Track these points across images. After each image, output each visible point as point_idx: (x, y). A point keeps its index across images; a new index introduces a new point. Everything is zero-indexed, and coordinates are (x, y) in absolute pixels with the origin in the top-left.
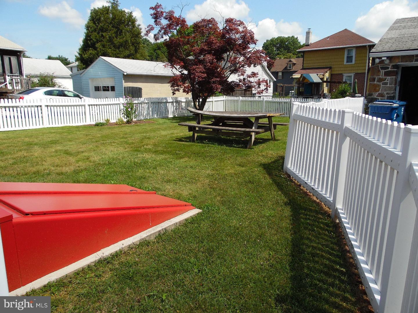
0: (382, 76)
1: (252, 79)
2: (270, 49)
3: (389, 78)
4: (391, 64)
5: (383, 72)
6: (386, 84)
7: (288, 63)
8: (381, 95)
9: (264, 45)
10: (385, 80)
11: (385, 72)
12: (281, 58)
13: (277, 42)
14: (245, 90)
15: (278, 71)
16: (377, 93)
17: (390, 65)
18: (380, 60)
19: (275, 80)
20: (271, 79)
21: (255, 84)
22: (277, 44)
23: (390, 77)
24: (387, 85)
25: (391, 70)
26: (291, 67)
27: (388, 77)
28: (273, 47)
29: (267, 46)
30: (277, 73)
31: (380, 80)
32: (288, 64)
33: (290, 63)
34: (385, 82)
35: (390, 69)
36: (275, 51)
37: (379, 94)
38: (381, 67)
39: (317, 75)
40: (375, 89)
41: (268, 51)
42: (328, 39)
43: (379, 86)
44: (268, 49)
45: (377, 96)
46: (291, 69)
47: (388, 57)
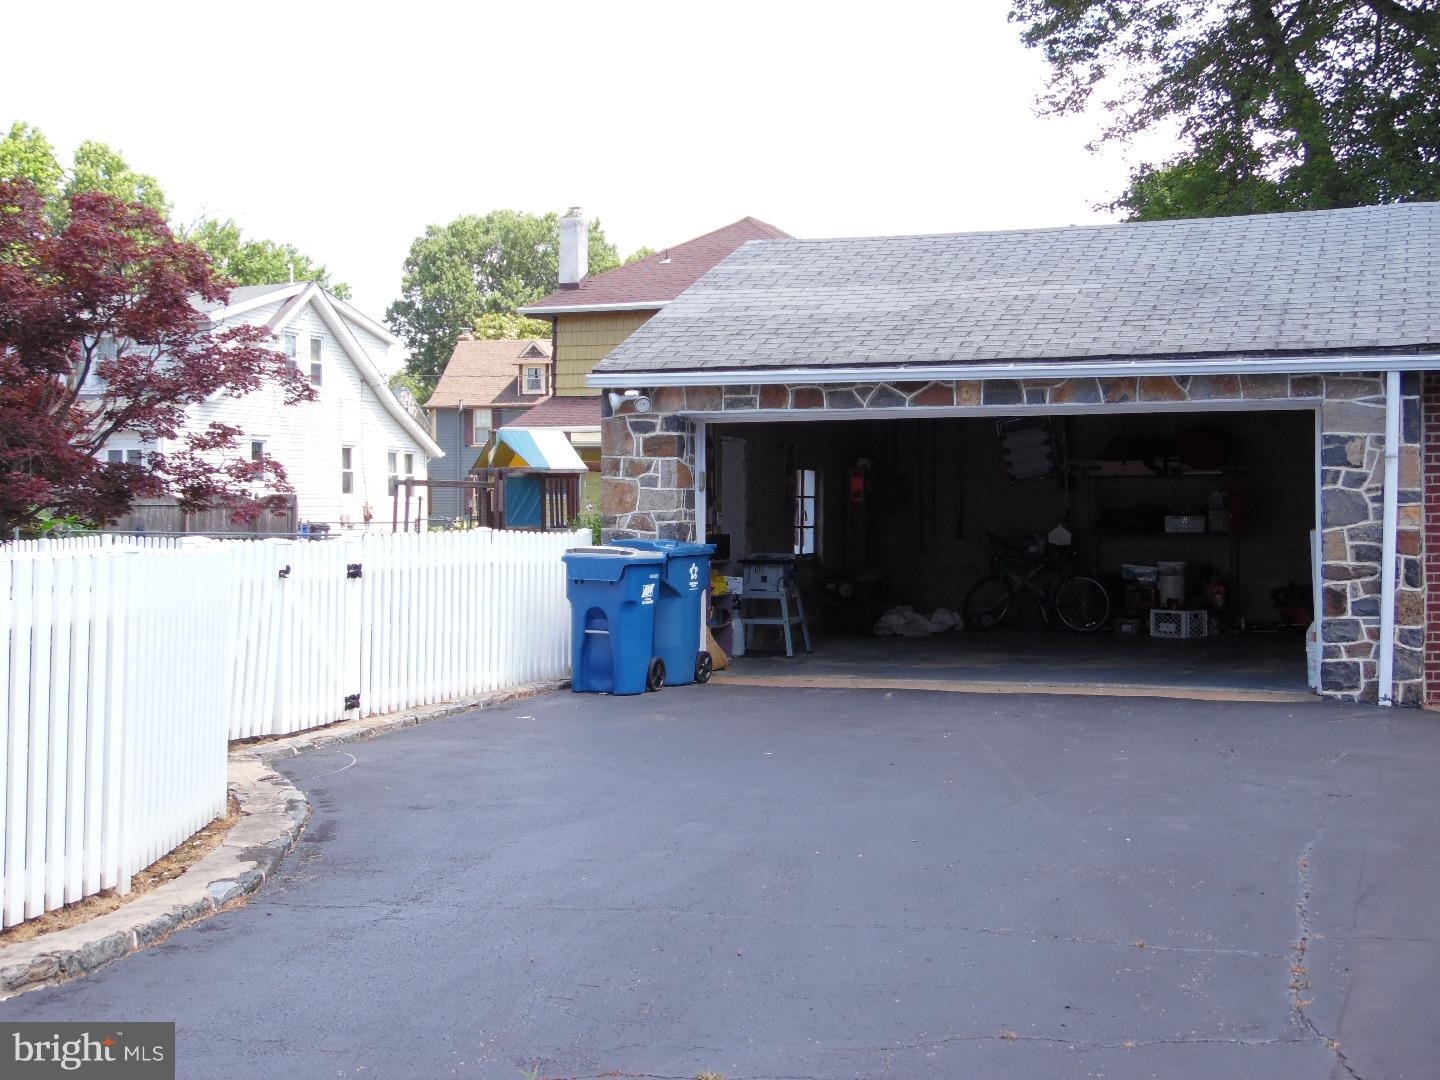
0: (638, 454)
1: (213, 457)
2: (450, 275)
3: (658, 461)
4: (662, 415)
5: (638, 439)
6: (652, 482)
7: (520, 361)
8: (642, 523)
9: (413, 251)
10: (649, 468)
11: (646, 441)
12: (501, 327)
13: (483, 239)
14: (182, 503)
15: (468, 402)
16: (630, 515)
17: (657, 416)
18: (624, 399)
19: (440, 453)
20: (412, 448)
21: (226, 478)
22: (485, 249)
23: (662, 459)
24: (656, 487)
25: (661, 433)
26: (538, 382)
27: (656, 459)
28: (463, 269)
29: (431, 259)
30: (468, 413)
31: (635, 469)
32: (521, 366)
33: (534, 360)
34: (650, 478)
35: (658, 432)
36: (480, 287)
37: (634, 518)
38: (631, 424)
39: (568, 435)
40: (621, 501)
41: (438, 291)
42: (668, 261)
43: (631, 489)
44: (436, 279)
45: (629, 526)
46: (542, 395)
47: (644, 391)
